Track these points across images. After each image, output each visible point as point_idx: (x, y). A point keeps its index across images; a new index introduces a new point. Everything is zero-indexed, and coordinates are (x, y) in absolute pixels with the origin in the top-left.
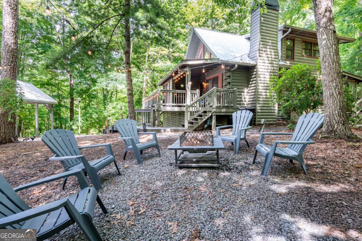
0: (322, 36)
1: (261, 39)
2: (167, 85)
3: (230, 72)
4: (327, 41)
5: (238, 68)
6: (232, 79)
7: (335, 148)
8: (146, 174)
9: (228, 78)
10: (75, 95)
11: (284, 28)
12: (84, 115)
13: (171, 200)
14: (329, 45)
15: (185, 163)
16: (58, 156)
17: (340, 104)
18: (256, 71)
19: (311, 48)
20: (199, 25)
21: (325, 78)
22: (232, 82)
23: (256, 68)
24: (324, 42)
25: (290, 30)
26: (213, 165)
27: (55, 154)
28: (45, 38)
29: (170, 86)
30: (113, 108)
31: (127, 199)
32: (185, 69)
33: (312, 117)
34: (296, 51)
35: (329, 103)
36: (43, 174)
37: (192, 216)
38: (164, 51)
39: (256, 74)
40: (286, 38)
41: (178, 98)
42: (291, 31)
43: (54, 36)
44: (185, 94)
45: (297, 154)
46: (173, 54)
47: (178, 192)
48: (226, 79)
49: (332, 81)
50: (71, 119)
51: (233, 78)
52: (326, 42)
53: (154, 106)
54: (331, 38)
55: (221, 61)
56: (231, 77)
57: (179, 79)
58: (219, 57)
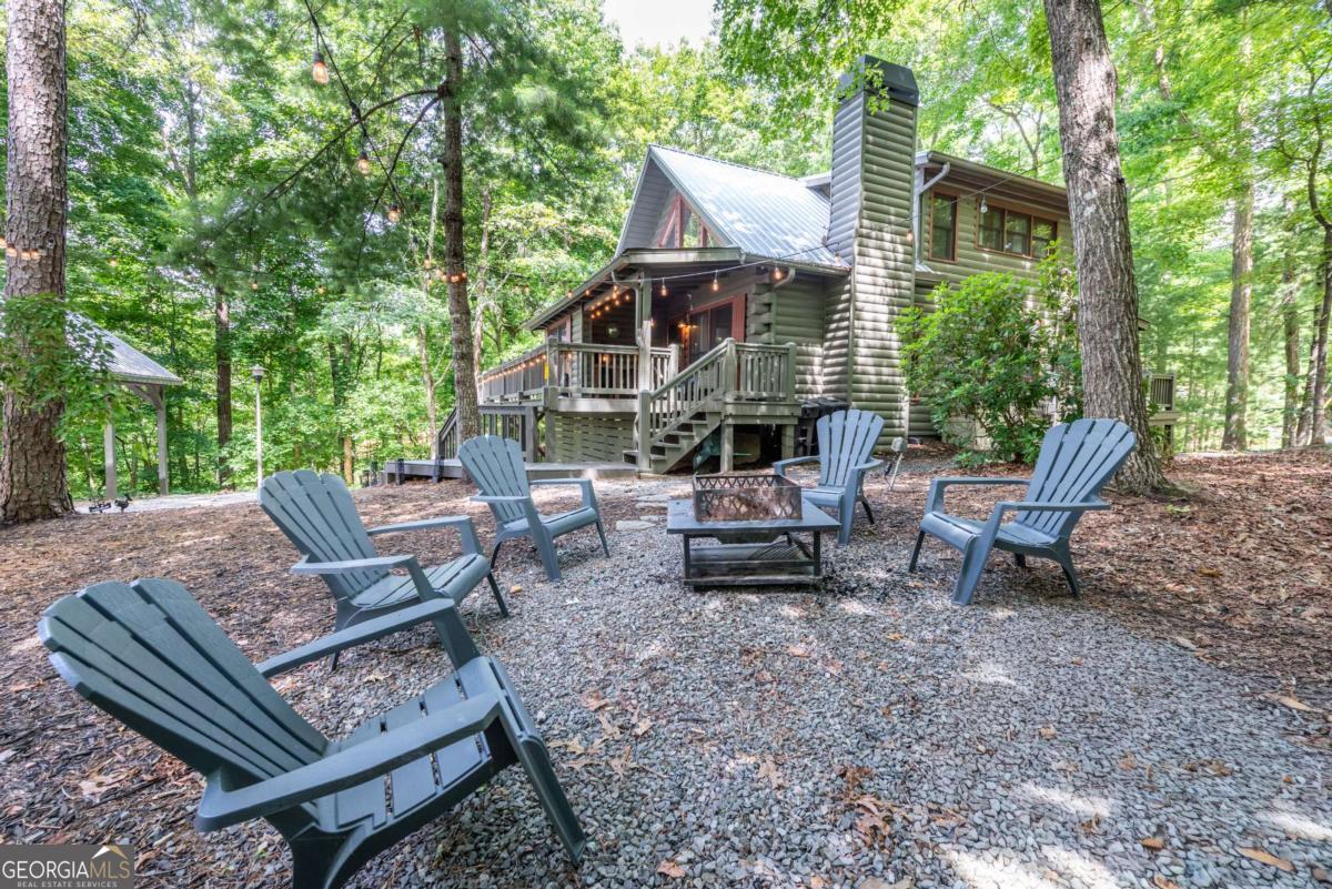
0: (1084, 193)
1: (865, 193)
2: (562, 327)
3: (769, 291)
4: (1098, 208)
5: (796, 280)
6: (778, 314)
7: (1128, 521)
8: (592, 612)
9: (766, 309)
10: (237, 356)
11: (931, 160)
12: (271, 422)
13: (716, 688)
14: (1104, 218)
15: (712, 575)
16: (313, 559)
17: (1132, 395)
18: (849, 291)
19: (1002, 225)
20: (656, 137)
21: (1090, 317)
22: (778, 323)
23: (849, 283)
24: (1090, 210)
25: (946, 168)
26: (802, 578)
27: (304, 553)
28: (123, 154)
29: (574, 331)
30: (371, 401)
31: (570, 690)
32: (634, 280)
33: (1089, 432)
34: (959, 234)
35: (1099, 391)
36: (232, 622)
37: (807, 733)
38: (546, 219)
39: (848, 300)
40: (937, 193)
41: (611, 371)
42: (951, 171)
43: (154, 152)
44: (633, 360)
45: (1053, 541)
46: (573, 229)
47: (726, 664)
48: (758, 314)
49: (1111, 327)
50: (224, 438)
51: (780, 309)
52: (1097, 211)
53: (528, 397)
54: (1109, 200)
55: (748, 254)
56: (773, 308)
57: (607, 308)
58: (740, 245)
